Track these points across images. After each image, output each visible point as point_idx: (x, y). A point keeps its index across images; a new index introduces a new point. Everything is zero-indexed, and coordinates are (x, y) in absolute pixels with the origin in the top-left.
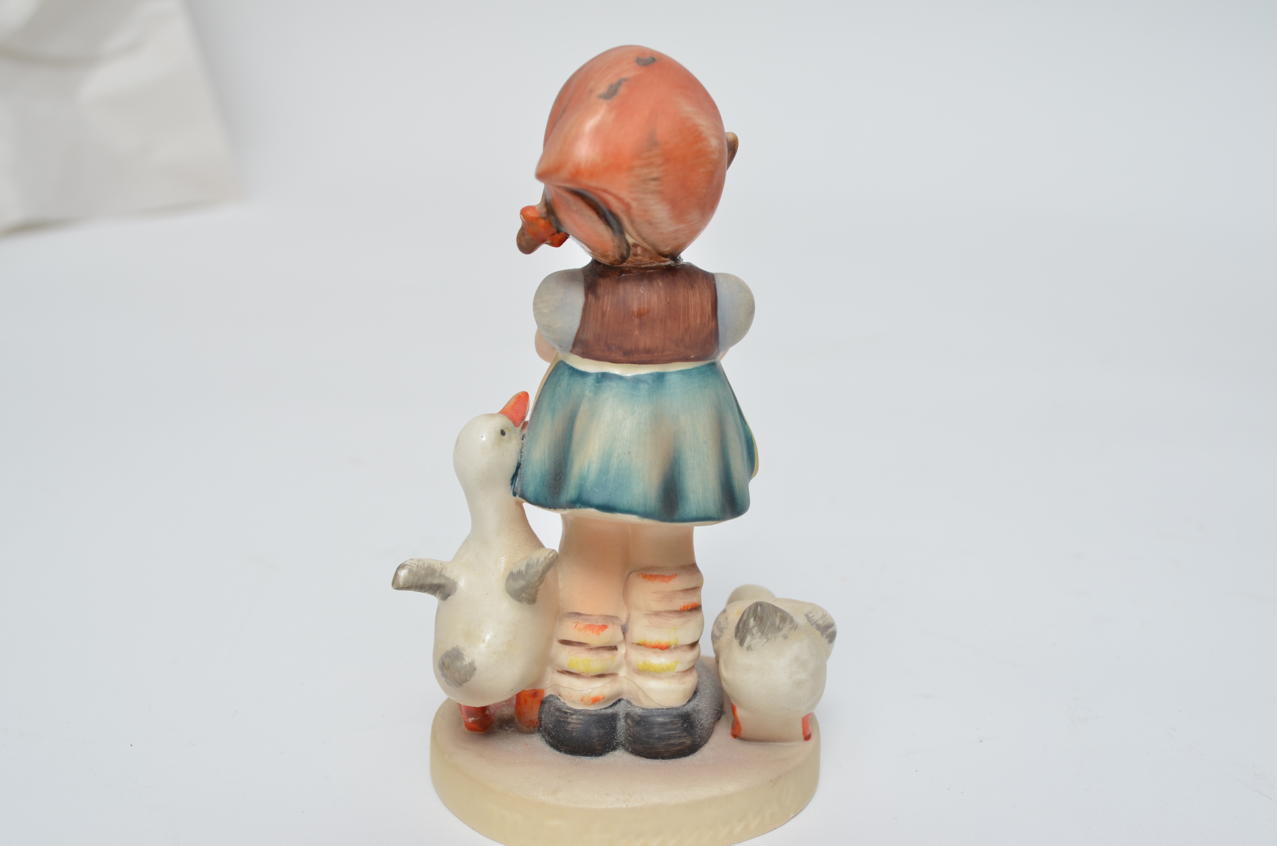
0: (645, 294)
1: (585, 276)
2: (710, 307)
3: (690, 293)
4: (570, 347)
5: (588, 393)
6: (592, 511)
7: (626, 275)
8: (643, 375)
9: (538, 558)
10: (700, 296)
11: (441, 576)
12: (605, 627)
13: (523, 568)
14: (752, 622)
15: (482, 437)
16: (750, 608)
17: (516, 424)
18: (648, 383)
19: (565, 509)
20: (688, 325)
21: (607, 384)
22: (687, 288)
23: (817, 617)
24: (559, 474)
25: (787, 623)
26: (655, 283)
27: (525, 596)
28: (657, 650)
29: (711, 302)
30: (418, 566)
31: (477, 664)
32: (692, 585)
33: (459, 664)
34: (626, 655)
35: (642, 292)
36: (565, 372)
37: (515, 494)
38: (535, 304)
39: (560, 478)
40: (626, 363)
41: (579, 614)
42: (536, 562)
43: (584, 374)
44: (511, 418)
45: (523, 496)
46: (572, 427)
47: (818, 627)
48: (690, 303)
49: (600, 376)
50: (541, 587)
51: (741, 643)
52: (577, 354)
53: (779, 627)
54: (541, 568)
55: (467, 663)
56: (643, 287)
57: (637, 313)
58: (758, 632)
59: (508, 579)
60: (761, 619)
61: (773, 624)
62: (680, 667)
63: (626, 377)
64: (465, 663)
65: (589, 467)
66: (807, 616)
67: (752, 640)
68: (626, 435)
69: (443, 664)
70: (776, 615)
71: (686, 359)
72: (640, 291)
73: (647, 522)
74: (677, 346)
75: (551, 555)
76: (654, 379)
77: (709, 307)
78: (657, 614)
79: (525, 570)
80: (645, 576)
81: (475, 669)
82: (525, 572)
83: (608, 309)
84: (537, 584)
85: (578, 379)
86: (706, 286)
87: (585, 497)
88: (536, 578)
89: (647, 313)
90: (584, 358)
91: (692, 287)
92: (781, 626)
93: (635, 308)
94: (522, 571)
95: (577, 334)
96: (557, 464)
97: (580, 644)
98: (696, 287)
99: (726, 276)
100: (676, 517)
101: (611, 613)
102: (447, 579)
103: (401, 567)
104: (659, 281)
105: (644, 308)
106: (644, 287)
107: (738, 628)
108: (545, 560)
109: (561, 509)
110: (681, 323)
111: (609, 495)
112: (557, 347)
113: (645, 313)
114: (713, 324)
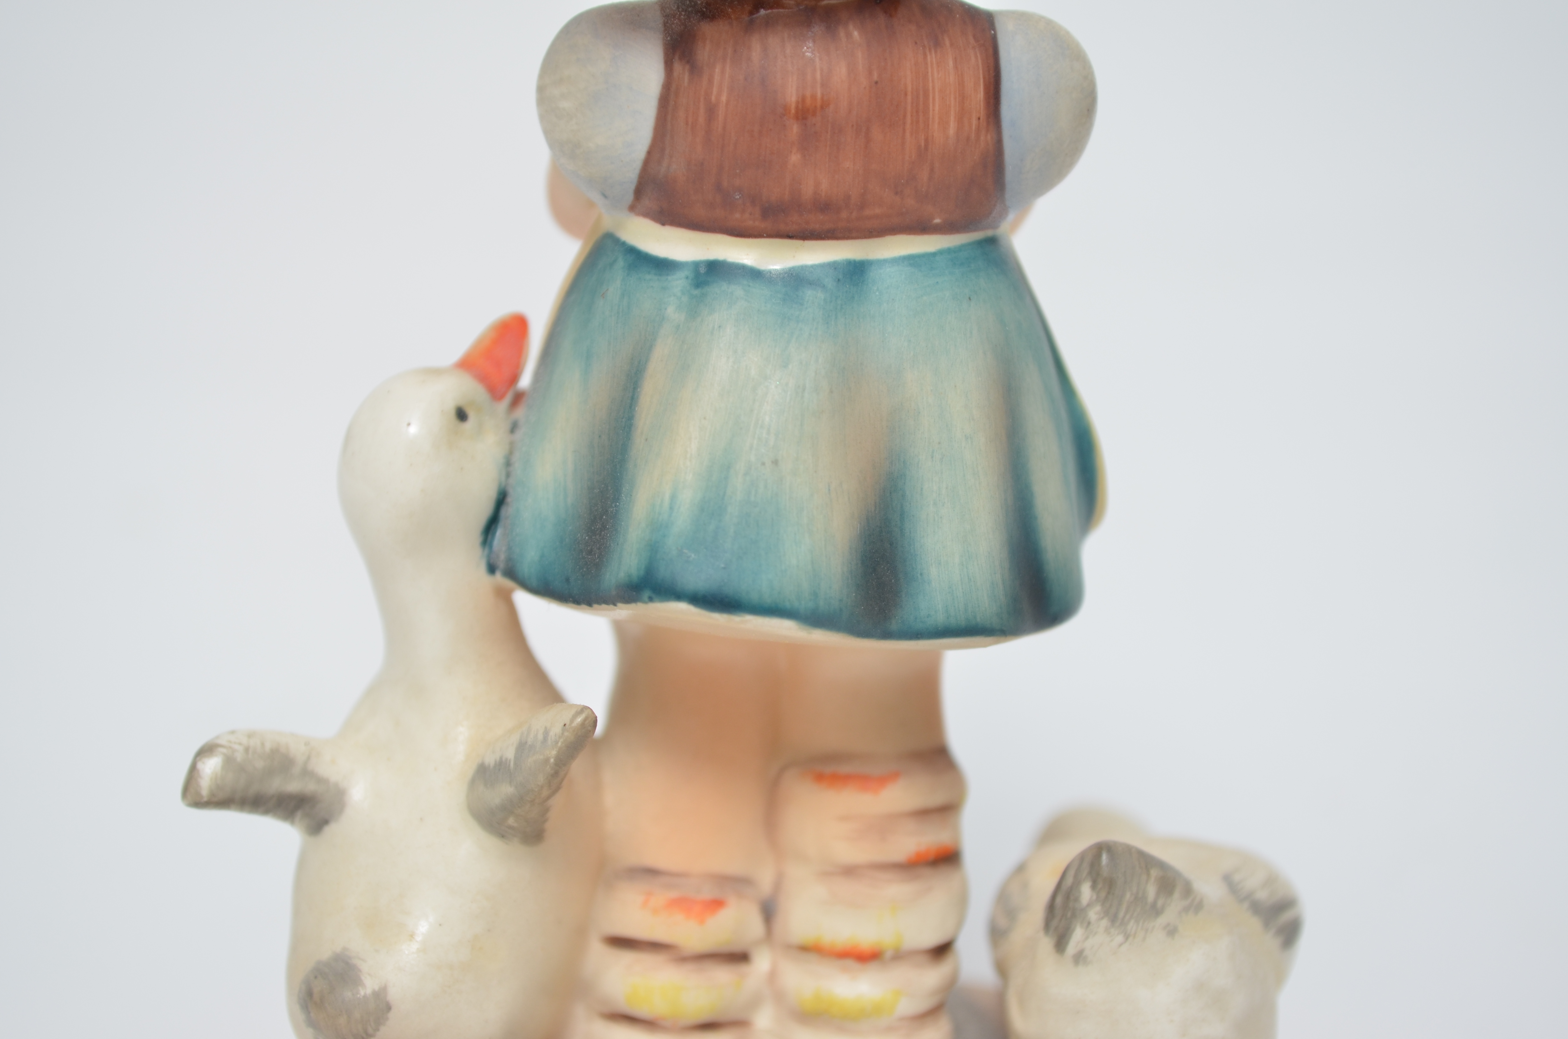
0: (817, 60)
1: (666, 16)
2: (981, 95)
3: (932, 58)
4: (630, 197)
5: (673, 313)
6: (683, 607)
7: (770, 11)
8: (813, 266)
9: (546, 728)
10: (956, 67)
11: (307, 773)
12: (717, 904)
13: (510, 754)
14: (1086, 892)
15: (409, 424)
16: (1082, 857)
17: (495, 394)
18: (824, 286)
19: (615, 605)
20: (926, 140)
21: (720, 288)
22: (924, 47)
23: (1252, 882)
24: (601, 518)
25: (1177, 895)
26: (842, 33)
27: (515, 825)
28: (850, 963)
29: (984, 81)
30: (247, 750)
31: (394, 995)
32: (937, 799)
33: (348, 994)
34: (772, 976)
35: (808, 54)
36: (615, 261)
37: (492, 569)
38: (541, 89)
39: (604, 528)
40: (770, 236)
41: (651, 872)
42: (540, 737)
43: (663, 266)
44: (484, 379)
45: (511, 574)
46: (632, 398)
47: (1256, 908)
48: (931, 85)
49: (702, 270)
50: (557, 802)
51: (1060, 945)
52: (647, 215)
53: (1154, 905)
54: (554, 753)
55: (369, 991)
56: (811, 41)
57: (797, 108)
58: (1102, 918)
59: (473, 783)
60: (1111, 884)
61: (1140, 899)
62: (908, 1006)
63: (770, 272)
64: (362, 992)
65: (673, 498)
66: (1228, 879)
67: (1087, 938)
68: (767, 419)
69: (310, 993)
70: (1148, 874)
71: (922, 227)
72: (804, 53)
73: (819, 636)
74: (896, 193)
75: (579, 720)
76: (841, 277)
77: (977, 97)
78: (850, 871)
79: (515, 757)
80: (820, 778)
81: (389, 1008)
82: (515, 764)
83: (724, 98)
84: (545, 793)
85: (648, 277)
86: (972, 40)
87: (663, 572)
88: (541, 779)
89: (822, 107)
90: (663, 224)
91: (937, 44)
92: (1160, 903)
93: (791, 96)
94: (506, 759)
95: (646, 163)
96: (596, 491)
97: (655, 946)
98: (947, 42)
99: (1023, 18)
100: (894, 626)
101: (733, 867)
102: (320, 780)
103: (206, 751)
104: (851, 27)
105: (814, 97)
106: (814, 42)
107: (1051, 907)
108: (563, 734)
109: (604, 606)
110: (908, 134)
111: (724, 568)
112: (596, 197)
113: (816, 107)
114: (989, 137)
